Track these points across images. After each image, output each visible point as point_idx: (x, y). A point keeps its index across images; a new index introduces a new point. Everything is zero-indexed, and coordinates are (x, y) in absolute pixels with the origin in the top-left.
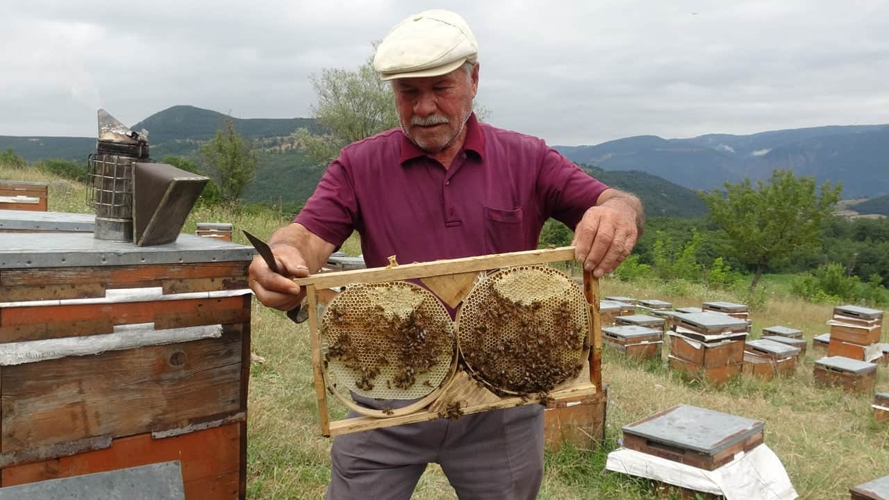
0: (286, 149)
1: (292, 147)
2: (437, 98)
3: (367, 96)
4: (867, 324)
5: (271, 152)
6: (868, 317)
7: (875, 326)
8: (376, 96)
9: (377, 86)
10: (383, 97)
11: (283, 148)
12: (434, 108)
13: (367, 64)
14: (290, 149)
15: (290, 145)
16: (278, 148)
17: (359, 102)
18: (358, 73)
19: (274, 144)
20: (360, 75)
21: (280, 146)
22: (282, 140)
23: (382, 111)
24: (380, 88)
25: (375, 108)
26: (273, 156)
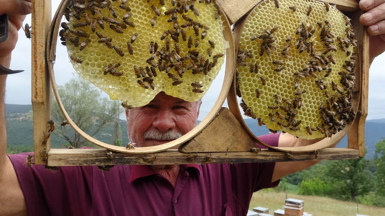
0: (22, 119)
1: (25, 118)
2: (176, 116)
3: (68, 97)
4: (299, 207)
5: (14, 120)
6: (299, 204)
7: (302, 208)
8: (73, 97)
9: (74, 92)
10: (76, 98)
11: (21, 118)
12: (173, 124)
13: (69, 83)
14: (24, 119)
15: (24, 117)
16: (18, 119)
17: (64, 100)
18: (64, 86)
19: (16, 116)
20: (65, 87)
21: (19, 118)
22: (20, 115)
23: (75, 104)
24: (75, 94)
25: (72, 103)
26: (14, 122)
